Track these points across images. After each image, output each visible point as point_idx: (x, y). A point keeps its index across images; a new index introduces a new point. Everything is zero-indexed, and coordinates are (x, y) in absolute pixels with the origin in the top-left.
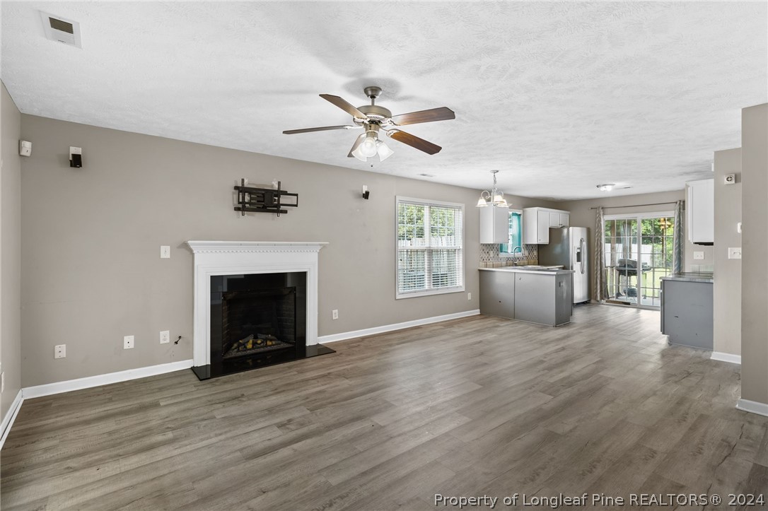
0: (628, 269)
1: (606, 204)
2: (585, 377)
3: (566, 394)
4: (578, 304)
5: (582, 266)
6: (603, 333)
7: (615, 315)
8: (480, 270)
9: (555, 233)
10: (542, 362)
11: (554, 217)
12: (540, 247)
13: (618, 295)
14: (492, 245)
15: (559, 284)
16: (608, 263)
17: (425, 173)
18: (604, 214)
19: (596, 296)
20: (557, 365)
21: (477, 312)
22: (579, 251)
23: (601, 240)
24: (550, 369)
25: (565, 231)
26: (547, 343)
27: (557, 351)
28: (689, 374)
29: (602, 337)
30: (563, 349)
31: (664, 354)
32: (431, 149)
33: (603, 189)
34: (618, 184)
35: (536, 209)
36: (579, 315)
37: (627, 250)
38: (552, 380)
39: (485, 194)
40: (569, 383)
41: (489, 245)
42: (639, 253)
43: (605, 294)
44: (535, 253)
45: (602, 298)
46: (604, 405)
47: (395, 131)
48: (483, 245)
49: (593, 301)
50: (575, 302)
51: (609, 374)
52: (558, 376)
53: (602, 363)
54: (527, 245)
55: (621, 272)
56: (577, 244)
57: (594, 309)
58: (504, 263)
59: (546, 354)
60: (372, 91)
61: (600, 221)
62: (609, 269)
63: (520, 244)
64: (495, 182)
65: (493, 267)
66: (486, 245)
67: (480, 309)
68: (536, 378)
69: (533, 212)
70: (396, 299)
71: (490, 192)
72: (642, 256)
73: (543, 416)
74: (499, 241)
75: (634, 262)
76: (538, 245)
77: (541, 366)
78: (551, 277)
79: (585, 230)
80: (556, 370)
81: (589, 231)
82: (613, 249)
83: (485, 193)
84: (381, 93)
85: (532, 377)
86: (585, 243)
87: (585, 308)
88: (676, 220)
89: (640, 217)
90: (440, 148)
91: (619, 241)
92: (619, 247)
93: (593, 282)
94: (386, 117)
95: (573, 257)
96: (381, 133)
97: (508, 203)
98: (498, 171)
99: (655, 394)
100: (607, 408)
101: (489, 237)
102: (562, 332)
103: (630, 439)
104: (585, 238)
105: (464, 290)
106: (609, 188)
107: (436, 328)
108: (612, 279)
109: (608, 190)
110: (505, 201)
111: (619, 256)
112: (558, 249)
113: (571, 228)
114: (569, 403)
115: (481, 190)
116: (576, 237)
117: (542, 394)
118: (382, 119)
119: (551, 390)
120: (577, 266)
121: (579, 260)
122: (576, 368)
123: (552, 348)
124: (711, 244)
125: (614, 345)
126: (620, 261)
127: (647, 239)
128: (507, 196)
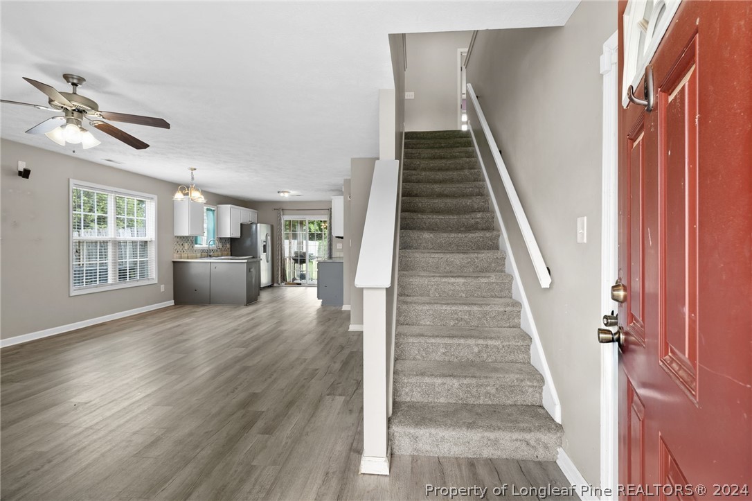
0: (301, 259)
1: (284, 207)
2: (268, 333)
3: (255, 345)
4: (264, 288)
5: (267, 256)
6: (282, 305)
7: (290, 292)
8: (174, 262)
9: (246, 228)
10: (235, 330)
11: (245, 215)
12: (232, 240)
13: (294, 279)
14: (187, 237)
15: (249, 270)
16: (287, 254)
17: (111, 159)
18: (283, 215)
19: (278, 280)
20: (248, 330)
21: (171, 303)
22: (265, 243)
23: (281, 235)
24: (242, 333)
25: (254, 227)
26: (240, 317)
27: (248, 321)
28: (330, 319)
29: (280, 308)
30: (253, 319)
31: (318, 311)
32: (139, 145)
33: (282, 194)
34: (293, 192)
35: (229, 206)
36: (265, 296)
37: (300, 244)
38: (244, 339)
39: (182, 189)
40: (256, 338)
41: (184, 237)
42: (307, 246)
43: (284, 279)
44: (228, 246)
45: (282, 282)
46: (280, 344)
47: (101, 123)
48: (178, 237)
49: (275, 285)
50: (262, 286)
51: (283, 328)
52: (248, 336)
53: (280, 323)
54: (221, 238)
55: (296, 261)
56: (263, 238)
57: (276, 290)
58: (199, 255)
59: (240, 324)
60: (74, 80)
61: (280, 219)
62: (288, 259)
63: (214, 238)
64: (193, 178)
65: (188, 259)
66: (181, 237)
67: (175, 299)
68: (232, 340)
69: (226, 209)
70: (70, 296)
71: (188, 188)
72: (309, 247)
73: (238, 360)
74: (194, 234)
75: (305, 254)
76: (231, 238)
77: (236, 332)
78: (243, 264)
79: (269, 226)
80: (247, 333)
81: (272, 227)
82: (290, 243)
83: (184, 188)
84: (84, 83)
85: (228, 341)
86: (269, 238)
87: (270, 290)
88: (328, 222)
89: (308, 218)
90: (148, 146)
91: (295, 237)
92: (294, 242)
93: (275, 269)
94: (93, 109)
95: (261, 248)
96: (85, 121)
97: (205, 198)
98: (195, 169)
99: (310, 333)
100: (281, 346)
101: (184, 230)
102: (251, 308)
103: (293, 356)
104: (270, 233)
105: (156, 282)
106: (286, 195)
107: (124, 322)
108: (290, 267)
109: (285, 196)
110: (202, 197)
111: (295, 248)
112: (248, 242)
113: (258, 225)
114: (257, 349)
115: (179, 185)
116: (262, 233)
117: (237, 349)
118: (88, 110)
119: (245, 344)
120: (263, 256)
121: (265, 251)
122: (262, 329)
123: (244, 319)
124: (342, 238)
125: (288, 311)
126: (296, 253)
127: (312, 237)
128: (204, 193)
